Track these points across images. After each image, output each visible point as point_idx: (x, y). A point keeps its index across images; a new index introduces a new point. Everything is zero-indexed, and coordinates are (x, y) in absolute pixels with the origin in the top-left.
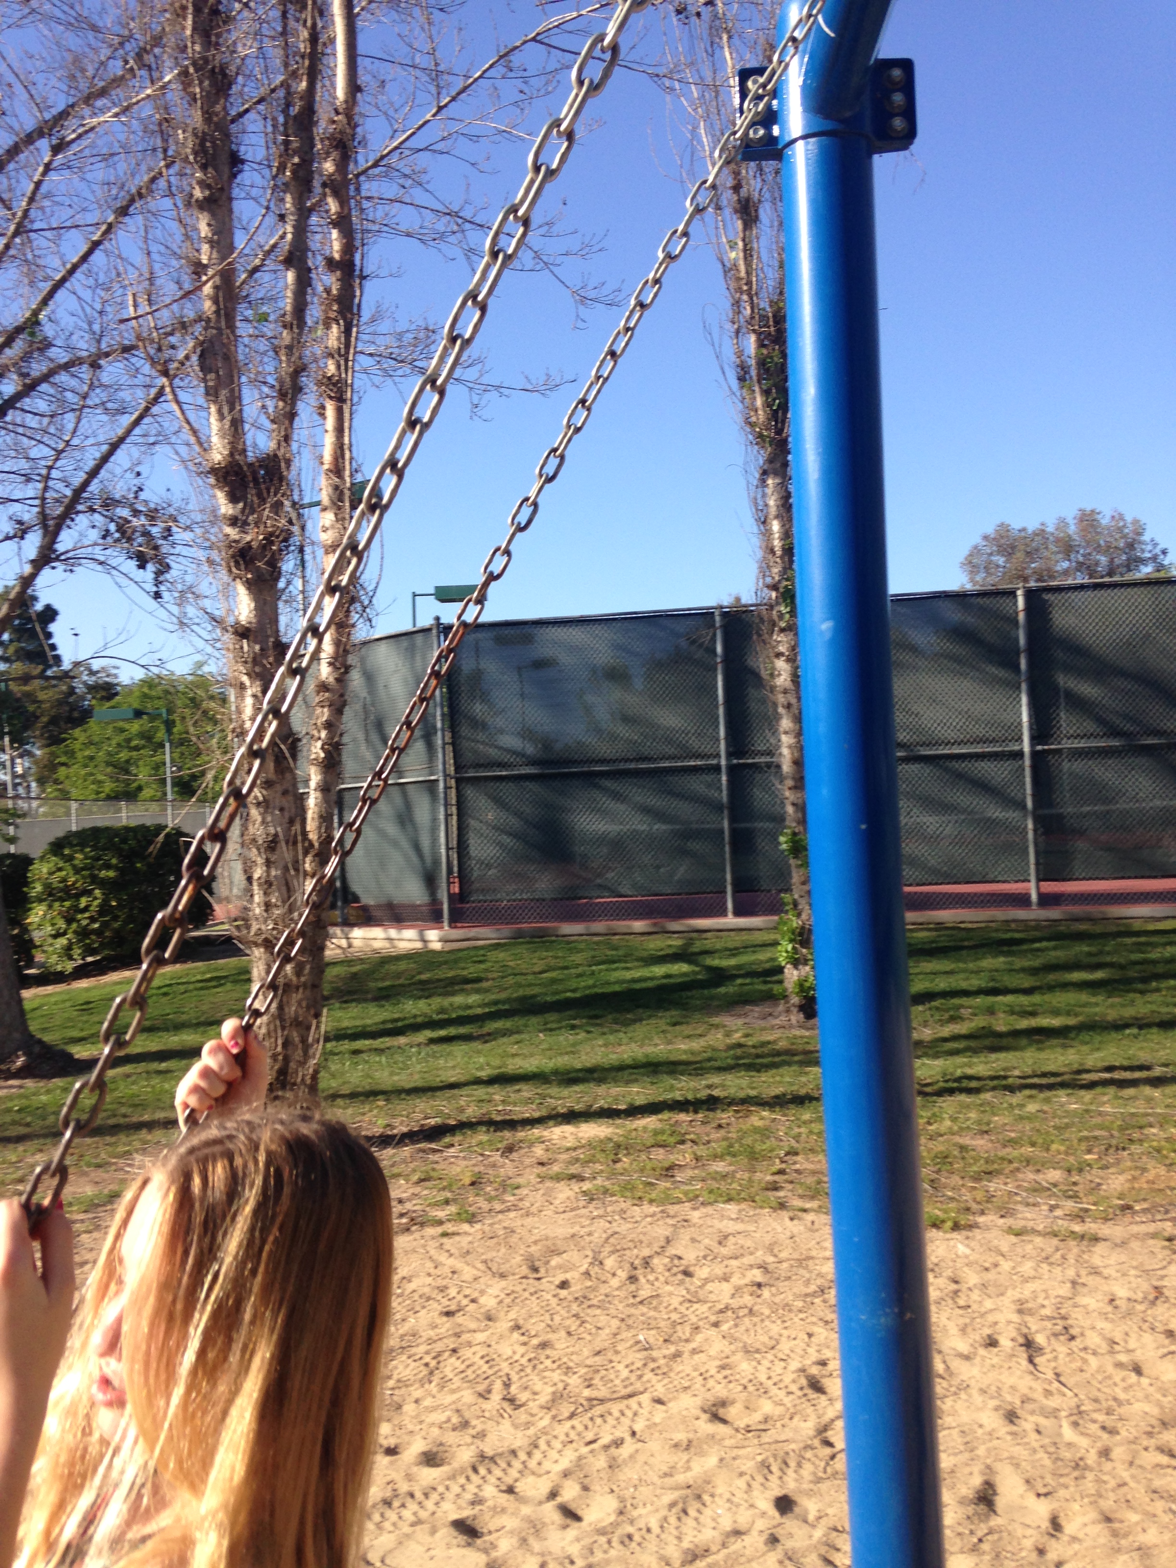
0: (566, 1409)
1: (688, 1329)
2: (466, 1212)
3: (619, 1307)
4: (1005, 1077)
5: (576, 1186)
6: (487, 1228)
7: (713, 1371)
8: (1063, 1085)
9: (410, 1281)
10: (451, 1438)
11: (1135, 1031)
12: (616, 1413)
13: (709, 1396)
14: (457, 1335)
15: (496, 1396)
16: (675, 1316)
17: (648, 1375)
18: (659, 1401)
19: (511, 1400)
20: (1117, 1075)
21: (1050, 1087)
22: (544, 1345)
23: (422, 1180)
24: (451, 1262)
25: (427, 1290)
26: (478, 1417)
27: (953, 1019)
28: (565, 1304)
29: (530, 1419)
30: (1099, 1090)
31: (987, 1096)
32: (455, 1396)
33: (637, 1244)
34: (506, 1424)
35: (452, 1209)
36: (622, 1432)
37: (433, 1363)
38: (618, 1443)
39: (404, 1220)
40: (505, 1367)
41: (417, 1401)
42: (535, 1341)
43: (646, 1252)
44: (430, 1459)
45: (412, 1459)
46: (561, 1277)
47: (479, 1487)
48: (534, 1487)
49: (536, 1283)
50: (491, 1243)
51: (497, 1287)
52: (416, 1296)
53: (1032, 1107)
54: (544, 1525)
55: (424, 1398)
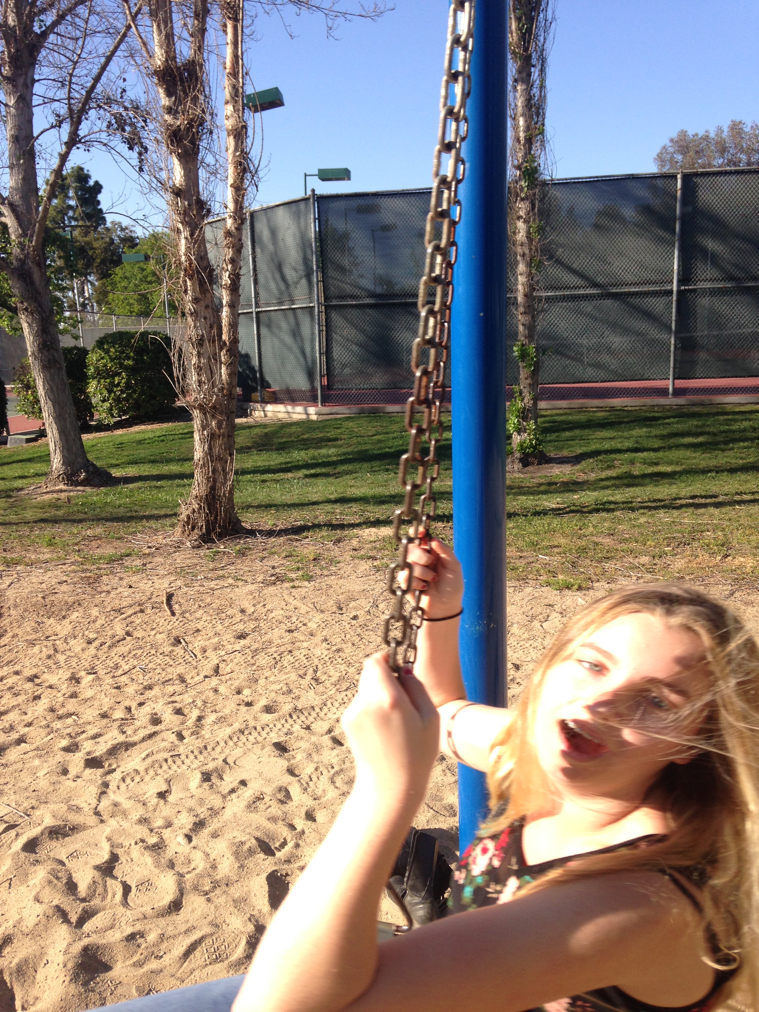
0: (344, 685)
2: (308, 575)
4: (631, 502)
5: (370, 562)
6: (317, 585)
8: (664, 507)
9: (272, 612)
10: (281, 698)
11: (714, 474)
14: (293, 643)
15: (308, 677)
19: (316, 680)
20: (696, 501)
21: (656, 508)
22: (338, 650)
23: (287, 556)
24: (295, 602)
25: (280, 617)
26: (297, 688)
27: (609, 467)
28: (354, 628)
29: (325, 690)
30: (684, 509)
31: (618, 513)
32: (287, 676)
34: (312, 692)
35: (300, 573)
37: (278, 658)
39: (273, 578)
40: (316, 661)
41: (266, 678)
42: (334, 648)
44: (268, 709)
45: (259, 709)
46: (354, 614)
47: (292, 725)
48: (320, 727)
49: (340, 616)
50: (317, 593)
51: (318, 617)
52: (274, 620)
53: (642, 520)
54: (322, 747)
55: (270, 676)
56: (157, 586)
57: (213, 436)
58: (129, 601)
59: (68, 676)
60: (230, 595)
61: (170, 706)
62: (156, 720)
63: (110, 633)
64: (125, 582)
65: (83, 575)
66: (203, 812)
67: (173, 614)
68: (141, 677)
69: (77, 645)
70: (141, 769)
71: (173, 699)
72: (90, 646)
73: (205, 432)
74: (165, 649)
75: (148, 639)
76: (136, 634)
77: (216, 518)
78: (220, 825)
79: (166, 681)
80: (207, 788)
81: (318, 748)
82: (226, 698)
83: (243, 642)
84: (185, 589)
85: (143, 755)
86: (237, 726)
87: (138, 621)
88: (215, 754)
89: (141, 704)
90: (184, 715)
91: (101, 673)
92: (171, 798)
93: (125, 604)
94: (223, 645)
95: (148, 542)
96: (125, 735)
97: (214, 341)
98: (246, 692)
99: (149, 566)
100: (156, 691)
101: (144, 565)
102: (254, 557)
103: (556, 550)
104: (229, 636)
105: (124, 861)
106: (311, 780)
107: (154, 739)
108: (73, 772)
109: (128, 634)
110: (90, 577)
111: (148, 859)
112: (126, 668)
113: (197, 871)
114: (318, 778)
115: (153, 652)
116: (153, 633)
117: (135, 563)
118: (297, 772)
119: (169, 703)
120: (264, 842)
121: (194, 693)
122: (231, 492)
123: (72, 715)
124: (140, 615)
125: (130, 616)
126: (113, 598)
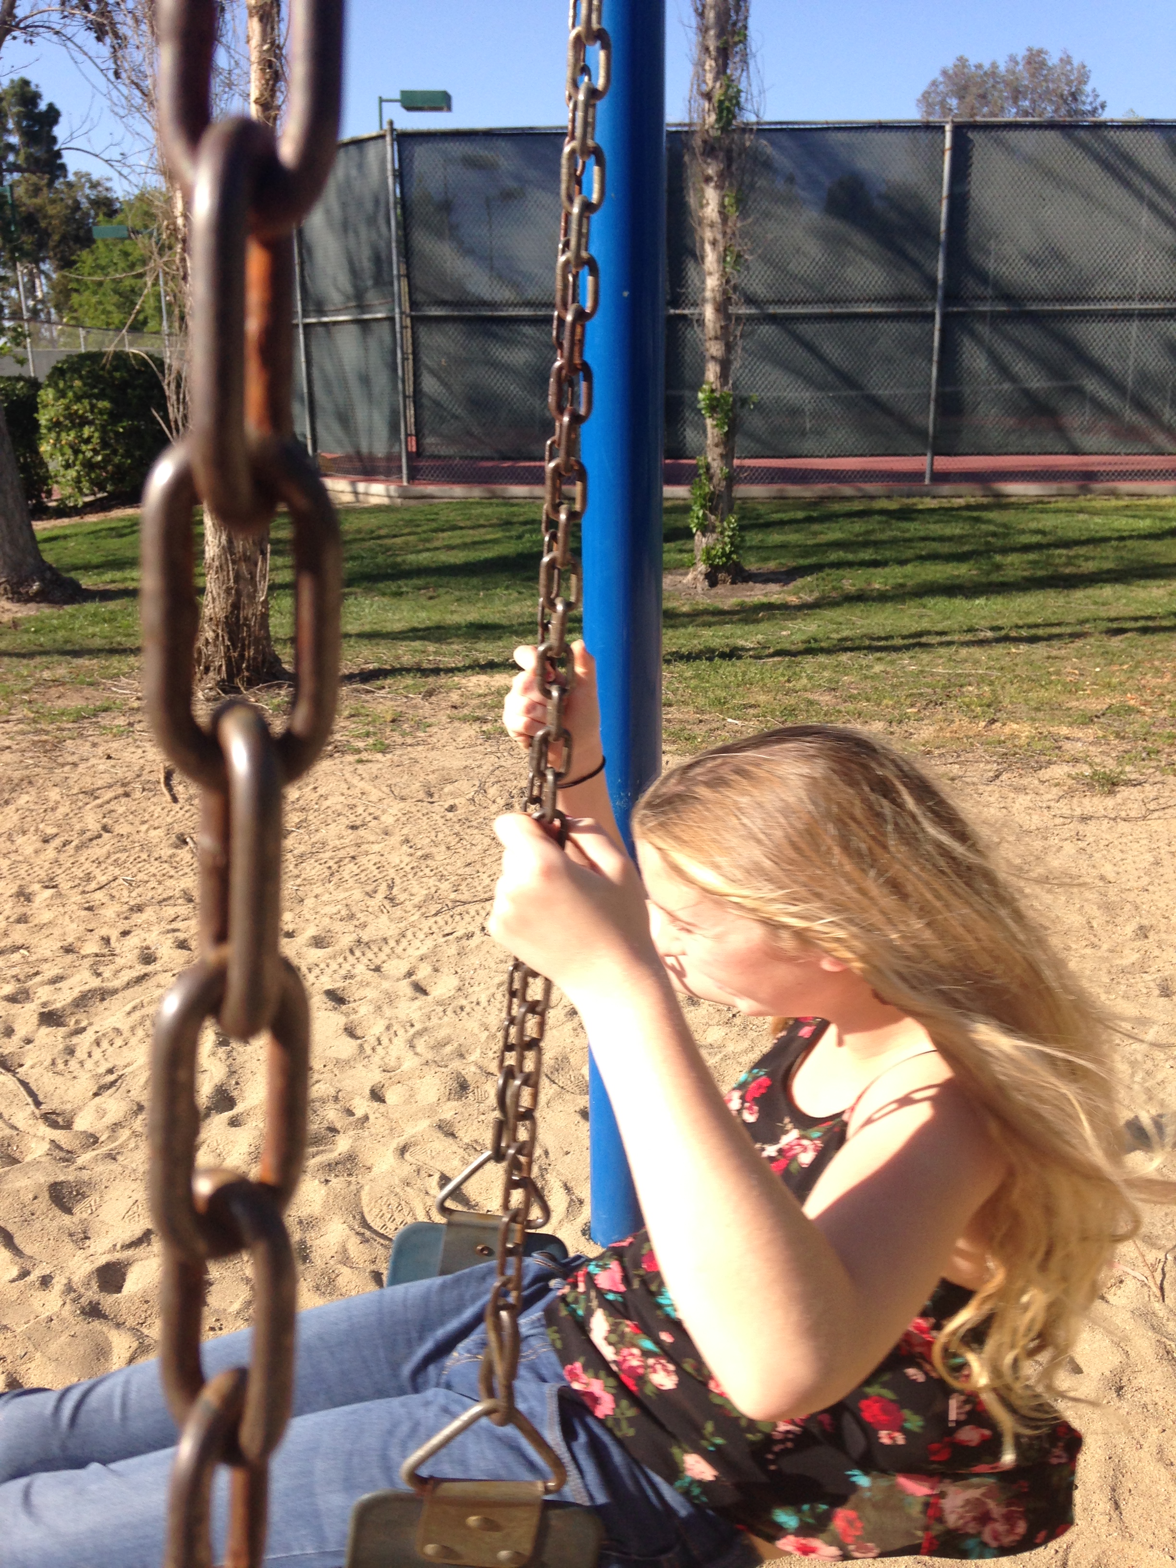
0: (434, 908)
2: (382, 744)
5: (476, 726)
6: (396, 758)
8: (909, 647)
9: (326, 799)
10: (338, 926)
12: (473, 913)
14: (358, 845)
15: (380, 896)
19: (391, 899)
21: (898, 649)
22: (426, 857)
23: (351, 715)
24: (362, 784)
25: (339, 807)
26: (362, 911)
28: (449, 824)
29: (404, 914)
30: (938, 653)
31: (844, 657)
32: (347, 894)
33: (517, 777)
34: (384, 918)
35: (371, 741)
36: (474, 928)
37: (335, 867)
38: (469, 936)
39: (329, 748)
40: (392, 873)
41: (316, 897)
42: (419, 853)
44: (318, 942)
45: (304, 942)
46: (451, 802)
47: (353, 965)
48: (396, 967)
49: (429, 806)
50: (396, 770)
51: (396, 808)
52: (330, 812)
53: (878, 668)
54: (398, 996)
55: (322, 895)
56: (149, 756)
58: (107, 779)
59: (13, 891)
61: (169, 935)
62: (148, 958)
63: (78, 827)
64: (100, 750)
65: (36, 738)
67: (175, 800)
68: (125, 893)
69: (27, 844)
70: (124, 1026)
71: (174, 925)
72: (47, 846)
74: (162, 852)
75: (136, 837)
76: (120, 829)
77: (242, 655)
79: (164, 900)
81: (391, 999)
85: (128, 1008)
87: (121, 810)
89: (125, 933)
90: (190, 949)
91: (65, 886)
93: (100, 783)
95: (136, 689)
96: (100, 979)
98: (286, 917)
99: (137, 726)
100: (149, 914)
101: (131, 723)
103: (751, 711)
106: (380, 1044)
107: (145, 984)
108: (22, 1030)
109: (105, 829)
110: (46, 741)
112: (103, 879)
114: (390, 1040)
115: (144, 856)
116: (144, 828)
117: (116, 722)
118: (359, 1033)
119: (168, 932)
122: (264, 613)
123: (21, 947)
124: (123, 800)
125: (108, 802)
126: (82, 774)
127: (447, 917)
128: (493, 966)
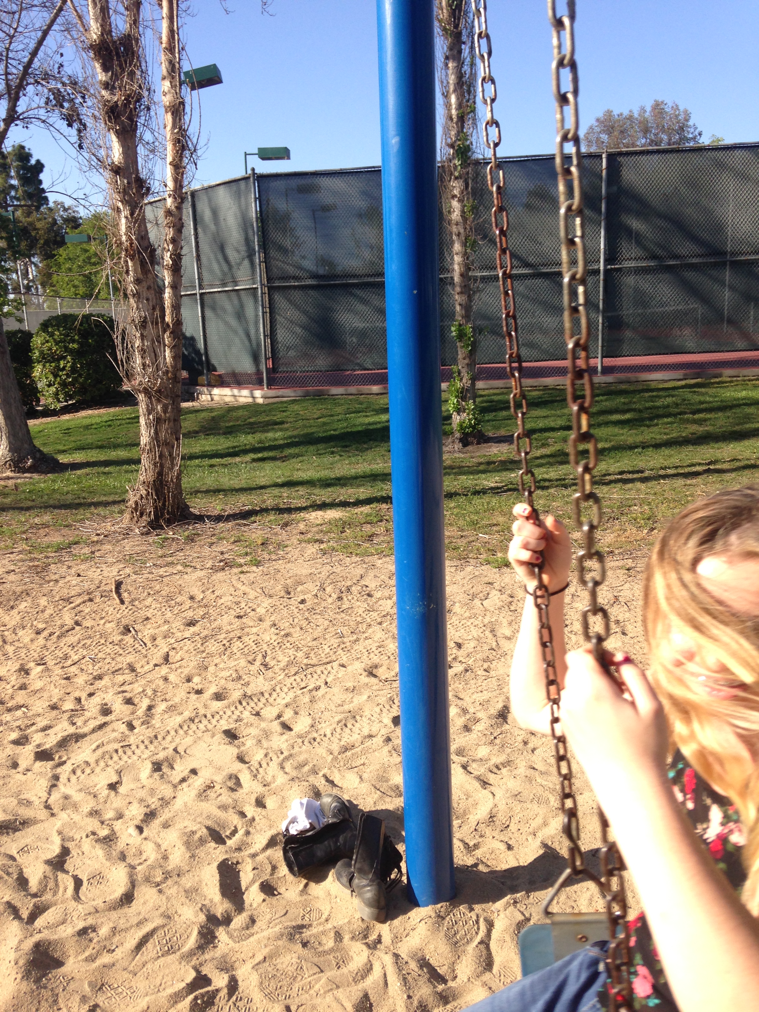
0: (293, 670)
1: (365, 626)
2: (256, 560)
3: (331, 614)
4: (564, 479)
5: (316, 546)
6: (265, 569)
7: (374, 649)
8: (594, 483)
9: (221, 598)
10: (230, 685)
11: (640, 450)
12: (319, 672)
13: (369, 662)
14: (242, 629)
15: (258, 663)
16: (359, 619)
17: (340, 651)
18: (343, 666)
19: (265, 665)
20: (624, 476)
22: (287, 635)
23: (235, 542)
24: (243, 588)
25: (229, 603)
26: (247, 674)
27: (543, 445)
28: (302, 612)
29: (273, 675)
30: (612, 485)
31: (552, 491)
32: (236, 663)
33: (345, 578)
34: (261, 677)
35: (249, 558)
36: (321, 682)
37: (227, 644)
38: (317, 688)
39: (222, 564)
40: (265, 647)
41: (216, 665)
42: (283, 633)
43: (349, 583)
44: (218, 697)
45: (208, 697)
46: (302, 597)
47: (241, 712)
48: (270, 712)
49: (288, 600)
50: (266, 578)
51: (267, 602)
52: (223, 607)
54: (272, 733)
55: (220, 663)
56: (105, 574)
57: (158, 421)
58: (77, 590)
59: (17, 668)
60: (179, 582)
61: (120, 695)
62: (106, 711)
63: (59, 623)
64: (73, 571)
65: (31, 564)
66: (154, 803)
67: (122, 602)
68: (90, 667)
69: (26, 635)
70: (92, 761)
71: (123, 688)
72: (39, 636)
73: (151, 417)
74: (114, 638)
75: (97, 628)
76: (86, 623)
77: (164, 504)
78: (170, 815)
79: (116, 671)
80: (158, 778)
81: (267, 734)
82: (176, 686)
83: (192, 629)
84: (134, 577)
85: (94, 746)
86: (187, 714)
87: (87, 610)
88: (165, 744)
89: (91, 695)
90: (134, 704)
91: (51, 663)
92: (122, 789)
93: (73, 593)
94: (173, 633)
95: (96, 530)
96: (74, 727)
97: (157, 324)
98: (196, 679)
99: (97, 554)
100: (106, 681)
101: (93, 553)
102: (202, 543)
103: (495, 528)
104: (178, 624)
105: (76, 855)
106: (261, 766)
107: (105, 730)
108: (23, 765)
109: (77, 623)
110: (37, 566)
111: (99, 852)
112: (75, 658)
113: (148, 863)
114: (268, 764)
115: (102, 641)
116: (102, 622)
117: (83, 551)
118: (247, 759)
119: (119, 693)
120: (214, 831)
121: (143, 682)
122: (179, 478)
123: (21, 707)
124: (88, 604)
125: (78, 606)
126: (61, 587)
127: (302, 676)
128: (334, 708)
